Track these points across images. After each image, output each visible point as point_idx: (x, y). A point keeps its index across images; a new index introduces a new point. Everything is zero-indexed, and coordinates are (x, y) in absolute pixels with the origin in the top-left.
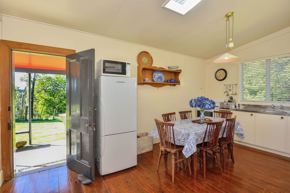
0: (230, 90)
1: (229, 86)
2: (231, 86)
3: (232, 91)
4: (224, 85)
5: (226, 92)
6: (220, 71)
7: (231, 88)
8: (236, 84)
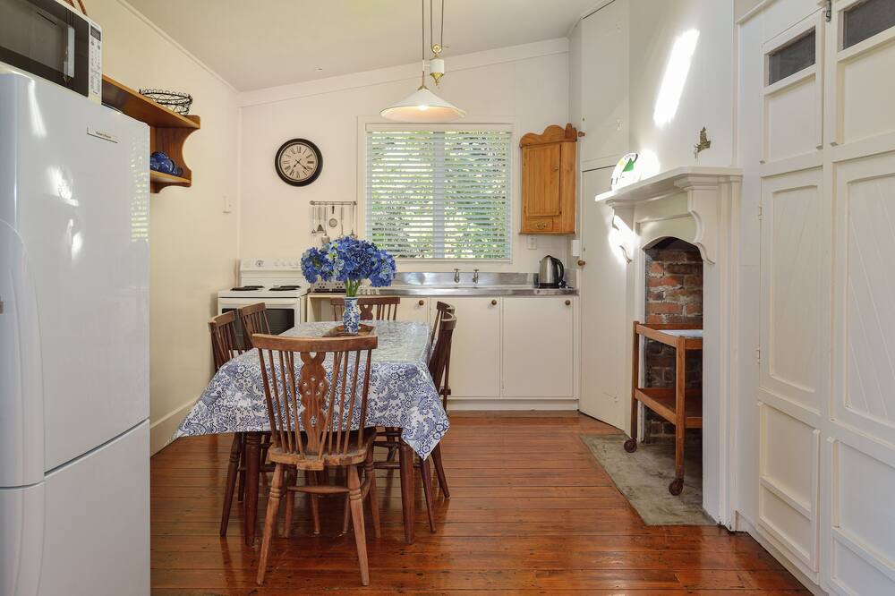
0: (333, 224)
1: (329, 207)
2: (337, 208)
3: (339, 227)
4: (313, 203)
5: (320, 228)
6: (295, 147)
7: (337, 216)
8: (355, 203)
